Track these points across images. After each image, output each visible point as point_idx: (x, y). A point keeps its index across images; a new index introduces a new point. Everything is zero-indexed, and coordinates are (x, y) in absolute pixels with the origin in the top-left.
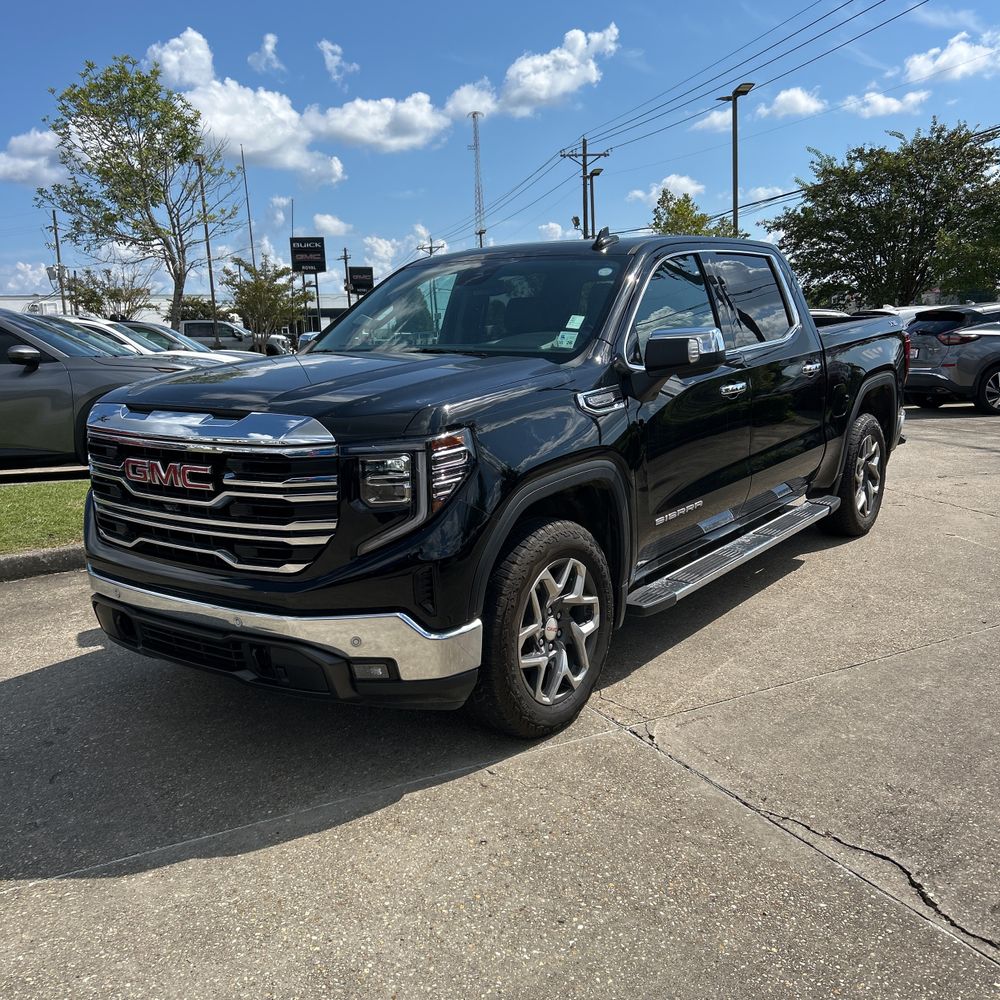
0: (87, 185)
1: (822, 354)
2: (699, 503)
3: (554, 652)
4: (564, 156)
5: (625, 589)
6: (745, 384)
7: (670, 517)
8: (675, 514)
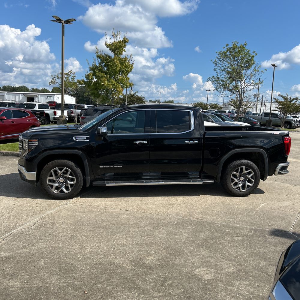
2: (121, 166)
5: (88, 179)
6: (147, 142)
7: (106, 167)
8: (108, 167)
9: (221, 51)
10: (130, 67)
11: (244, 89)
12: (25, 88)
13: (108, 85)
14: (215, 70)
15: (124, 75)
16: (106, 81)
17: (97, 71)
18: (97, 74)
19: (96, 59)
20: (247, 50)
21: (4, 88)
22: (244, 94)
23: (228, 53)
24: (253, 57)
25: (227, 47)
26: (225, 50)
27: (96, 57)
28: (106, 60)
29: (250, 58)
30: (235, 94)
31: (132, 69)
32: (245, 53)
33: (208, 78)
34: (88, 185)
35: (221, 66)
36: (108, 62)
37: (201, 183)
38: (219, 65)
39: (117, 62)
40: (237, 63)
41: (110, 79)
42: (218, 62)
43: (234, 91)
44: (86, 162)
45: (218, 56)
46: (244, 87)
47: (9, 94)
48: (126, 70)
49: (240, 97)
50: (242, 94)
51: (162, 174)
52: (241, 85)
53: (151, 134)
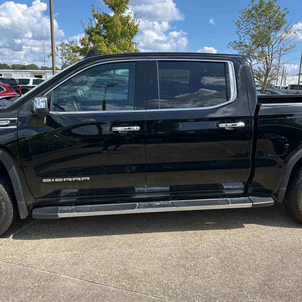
2: (88, 178)
5: (22, 203)
6: (139, 128)
7: (56, 180)
8: (61, 180)
9: (246, 9)
10: (134, 29)
11: (272, 56)
12: (34, 66)
13: (107, 51)
14: (237, 33)
15: (127, 39)
16: (105, 46)
17: (94, 34)
18: (93, 38)
19: (93, 20)
20: (277, 7)
21: (13, 67)
22: (271, 61)
23: (253, 12)
24: (284, 15)
25: (252, 5)
26: (250, 8)
27: (92, 18)
28: (104, 20)
29: (280, 17)
30: (261, 62)
31: (137, 32)
32: (274, 11)
33: (229, 44)
34: (23, 215)
35: (244, 28)
36: (107, 23)
37: (249, 205)
38: (243, 27)
39: (117, 21)
40: (264, 23)
41: (110, 44)
42: (241, 23)
43: (260, 58)
44: (14, 172)
45: (241, 16)
46: (272, 54)
47: (16, 73)
48: (130, 33)
49: (267, 64)
50: (269, 61)
51: (172, 189)
52: (269, 50)
53: (148, 111)
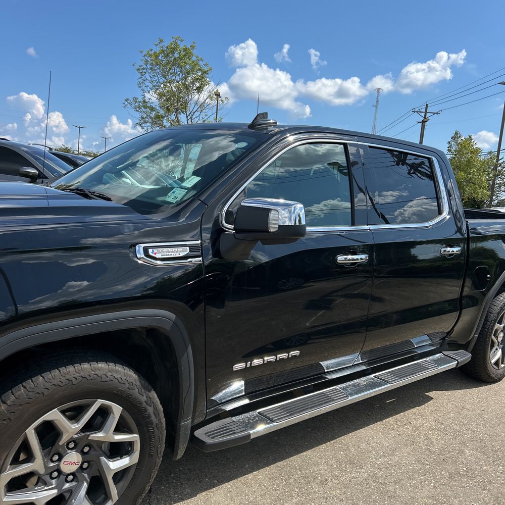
0: (150, 99)
1: (468, 240)
2: (296, 353)
3: (74, 484)
4: (414, 112)
5: (187, 426)
6: (368, 257)
8: (260, 362)
9: (151, 50)
25: (161, 45)
26: (158, 50)
34: (181, 453)
